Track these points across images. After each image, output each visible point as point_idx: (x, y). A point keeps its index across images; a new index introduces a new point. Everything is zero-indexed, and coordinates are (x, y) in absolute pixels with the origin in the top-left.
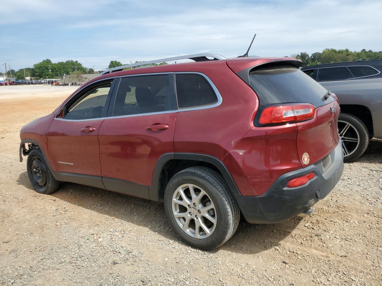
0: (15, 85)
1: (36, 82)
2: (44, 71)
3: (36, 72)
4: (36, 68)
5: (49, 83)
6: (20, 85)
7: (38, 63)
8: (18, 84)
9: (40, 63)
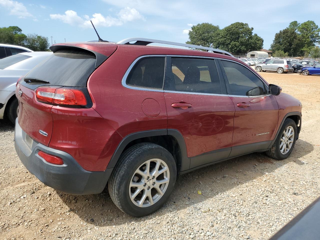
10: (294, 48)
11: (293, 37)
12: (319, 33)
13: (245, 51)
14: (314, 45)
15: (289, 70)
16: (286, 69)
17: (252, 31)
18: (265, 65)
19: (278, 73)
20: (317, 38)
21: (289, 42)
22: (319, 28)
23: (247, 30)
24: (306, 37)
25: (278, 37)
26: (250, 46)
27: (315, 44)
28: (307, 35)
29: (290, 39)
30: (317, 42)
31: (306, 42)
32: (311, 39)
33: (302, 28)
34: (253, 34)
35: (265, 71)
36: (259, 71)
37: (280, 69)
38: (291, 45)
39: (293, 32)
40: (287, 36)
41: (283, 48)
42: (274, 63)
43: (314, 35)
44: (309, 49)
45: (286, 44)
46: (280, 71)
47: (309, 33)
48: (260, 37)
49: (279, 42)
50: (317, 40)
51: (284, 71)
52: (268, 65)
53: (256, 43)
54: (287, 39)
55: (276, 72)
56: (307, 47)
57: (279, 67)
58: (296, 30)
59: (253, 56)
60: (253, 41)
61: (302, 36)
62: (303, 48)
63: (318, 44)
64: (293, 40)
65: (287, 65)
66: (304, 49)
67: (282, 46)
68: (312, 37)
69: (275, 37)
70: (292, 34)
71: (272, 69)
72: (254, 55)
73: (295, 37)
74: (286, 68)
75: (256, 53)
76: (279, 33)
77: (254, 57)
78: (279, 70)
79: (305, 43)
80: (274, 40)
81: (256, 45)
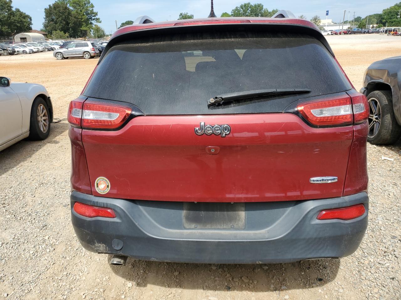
0: (350, 34)
1: (373, 31)
2: (393, 17)
3: (384, 19)
4: (385, 13)
5: (386, 32)
6: (355, 34)
7: (389, 8)
8: (353, 33)
9: (391, 8)
10: (72, 27)
11: (67, 14)
12: (93, 9)
13: (10, 32)
14: (91, 23)
15: (97, 53)
16: (92, 53)
17: (11, 5)
18: (67, 50)
19: (85, 58)
20: (93, 15)
21: (64, 20)
22: (92, 3)
23: (3, 2)
24: (81, 13)
25: (49, 12)
26: (14, 26)
27: (93, 22)
28: (81, 11)
29: (65, 17)
30: (94, 19)
31: (82, 20)
32: (86, 17)
33: (74, 3)
34: (14, 9)
35: (67, 58)
36: (61, 58)
37: (85, 53)
38: (68, 24)
39: (66, 8)
40: (60, 12)
41: (60, 27)
42: (77, 46)
43: (89, 12)
44: (88, 28)
45: (61, 22)
46: (87, 56)
47: (83, 8)
48: (25, 13)
49: (53, 20)
50: (93, 18)
51: (91, 55)
52: (69, 49)
53: (21, 21)
54: (61, 16)
55: (82, 57)
56: (86, 26)
57: (85, 51)
58: (67, 4)
59: (24, 39)
60: (16, 18)
61: (77, 12)
62: (81, 27)
63: (95, 22)
64: (68, 18)
65: (93, 48)
66: (83, 28)
67: (58, 25)
68: (88, 14)
69: (45, 14)
70: (65, 10)
71: (76, 54)
72: (26, 38)
73: (69, 13)
74: (93, 51)
75: (27, 35)
76: (48, 8)
77: (27, 41)
78: (85, 55)
79: (82, 22)
80: (45, 18)
81: (23, 24)
